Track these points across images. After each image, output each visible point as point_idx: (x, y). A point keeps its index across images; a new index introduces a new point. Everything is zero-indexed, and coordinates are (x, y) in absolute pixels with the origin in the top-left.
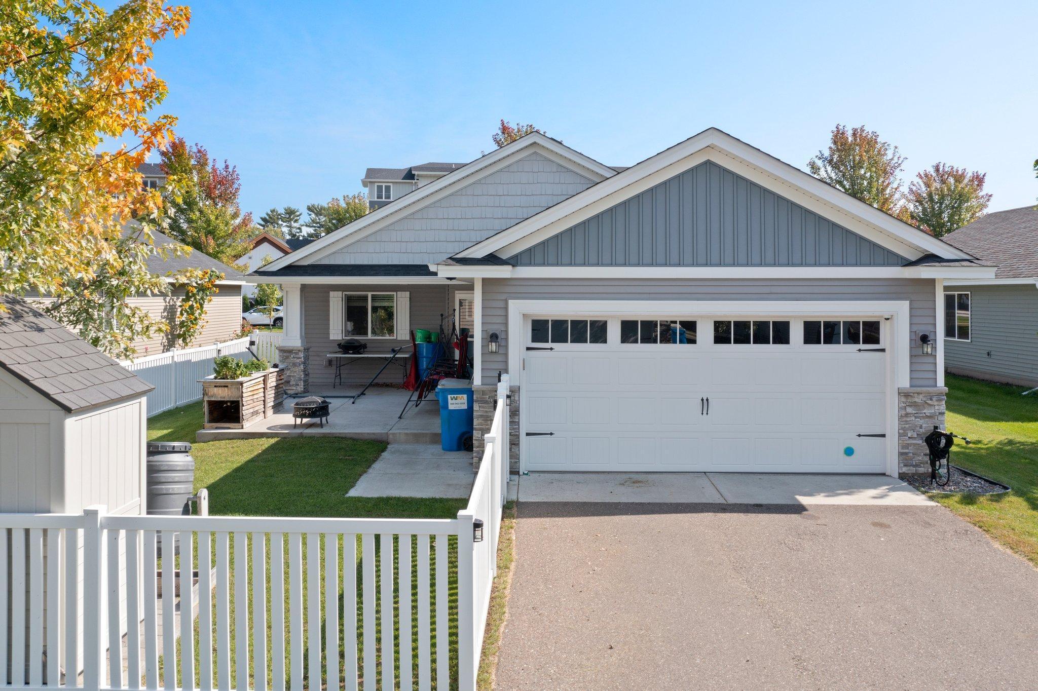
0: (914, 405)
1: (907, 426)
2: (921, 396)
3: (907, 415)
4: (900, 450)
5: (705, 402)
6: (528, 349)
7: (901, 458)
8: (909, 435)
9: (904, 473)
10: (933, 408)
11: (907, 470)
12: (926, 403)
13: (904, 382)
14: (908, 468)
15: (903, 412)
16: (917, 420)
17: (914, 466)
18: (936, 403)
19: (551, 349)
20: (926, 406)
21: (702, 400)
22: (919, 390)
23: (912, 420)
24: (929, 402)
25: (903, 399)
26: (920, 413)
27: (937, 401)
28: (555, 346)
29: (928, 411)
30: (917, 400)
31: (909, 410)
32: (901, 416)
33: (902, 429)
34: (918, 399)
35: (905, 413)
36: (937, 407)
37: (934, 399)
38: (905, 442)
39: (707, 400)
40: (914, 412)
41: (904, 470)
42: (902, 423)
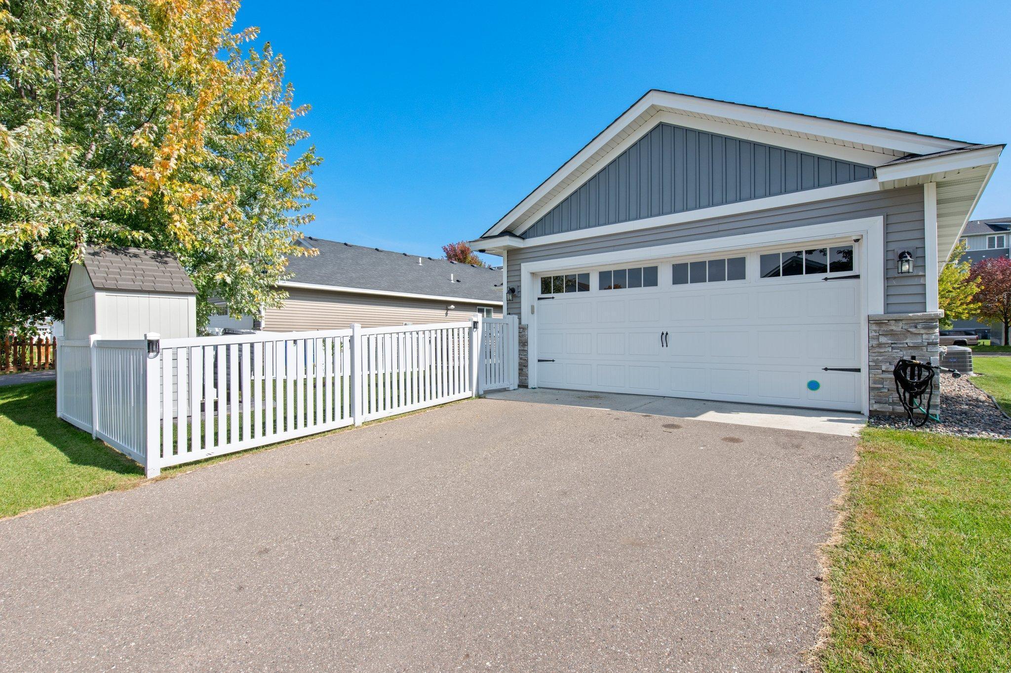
0: (891, 334)
1: (880, 358)
2: (901, 324)
3: (880, 345)
4: (872, 386)
5: (664, 336)
6: (539, 299)
7: (872, 394)
8: (884, 368)
9: (876, 411)
10: (919, 337)
11: (879, 408)
12: (909, 331)
13: (877, 308)
14: (881, 405)
15: (875, 343)
16: (894, 351)
17: (890, 404)
18: (922, 331)
19: (553, 298)
20: (909, 334)
21: (663, 334)
22: (896, 316)
23: (888, 351)
24: (913, 330)
25: (874, 327)
26: (901, 344)
27: (924, 328)
28: (556, 295)
29: (910, 341)
30: (894, 328)
31: (883, 340)
32: (872, 346)
33: (873, 361)
34: (897, 328)
35: (877, 343)
36: (925, 336)
37: (919, 326)
38: (878, 376)
39: (667, 334)
40: (890, 342)
41: (876, 407)
42: (873, 355)
